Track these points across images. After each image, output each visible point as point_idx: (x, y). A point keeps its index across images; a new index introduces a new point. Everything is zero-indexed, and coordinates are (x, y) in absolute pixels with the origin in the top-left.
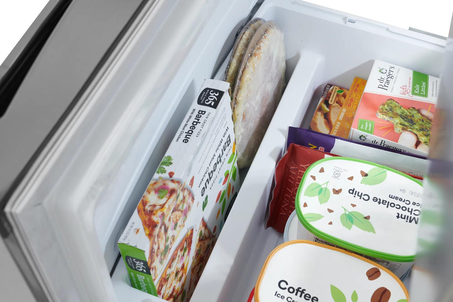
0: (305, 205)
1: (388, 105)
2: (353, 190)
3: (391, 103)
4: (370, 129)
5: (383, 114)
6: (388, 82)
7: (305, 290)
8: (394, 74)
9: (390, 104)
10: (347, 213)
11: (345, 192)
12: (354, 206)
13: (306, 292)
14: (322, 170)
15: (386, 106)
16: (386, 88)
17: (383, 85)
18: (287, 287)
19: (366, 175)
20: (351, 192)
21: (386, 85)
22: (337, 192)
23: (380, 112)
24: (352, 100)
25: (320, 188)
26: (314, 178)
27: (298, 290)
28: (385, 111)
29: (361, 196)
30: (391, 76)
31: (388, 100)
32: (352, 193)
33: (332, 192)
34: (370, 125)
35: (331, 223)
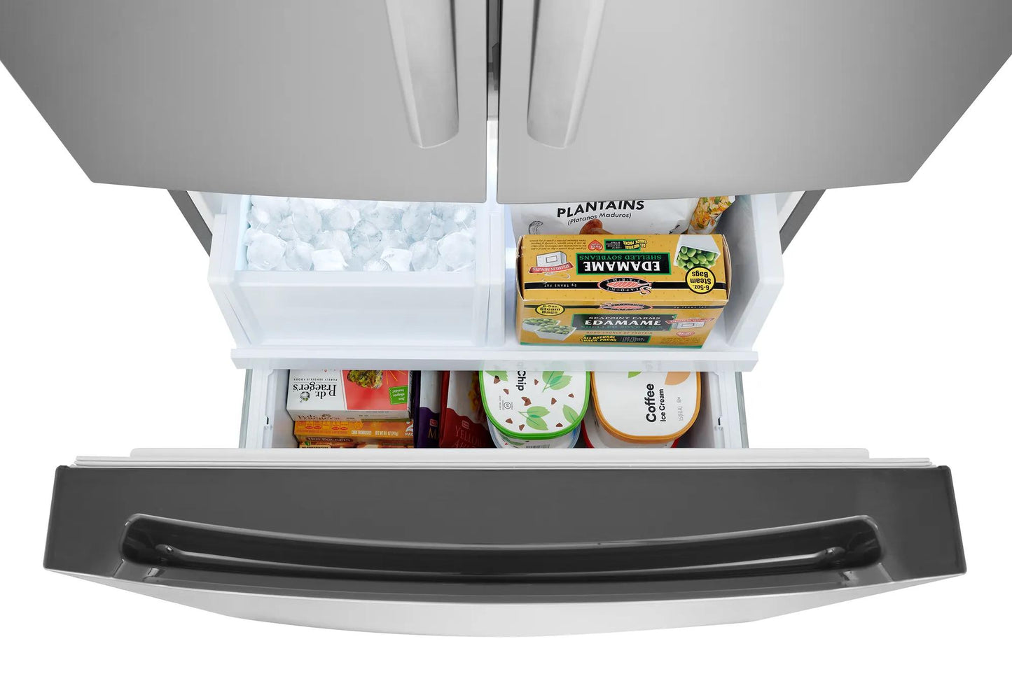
0: (559, 425)
1: (358, 379)
2: (519, 386)
3: (354, 376)
4: (403, 390)
5: (375, 381)
6: (322, 387)
7: (645, 398)
8: (306, 383)
9: (357, 377)
10: (548, 385)
11: (525, 393)
12: (536, 382)
13: (647, 397)
14: (509, 421)
15: (361, 381)
16: (332, 388)
17: (329, 391)
18: (651, 414)
19: (497, 377)
20: (521, 388)
21: (327, 387)
22: (527, 402)
23: (373, 385)
24: (335, 428)
25: (530, 418)
26: (521, 427)
27: (649, 404)
28: (369, 380)
29: (522, 378)
30: (310, 386)
31: (351, 380)
32: (522, 386)
33: (530, 406)
34: (396, 391)
35: (571, 396)
